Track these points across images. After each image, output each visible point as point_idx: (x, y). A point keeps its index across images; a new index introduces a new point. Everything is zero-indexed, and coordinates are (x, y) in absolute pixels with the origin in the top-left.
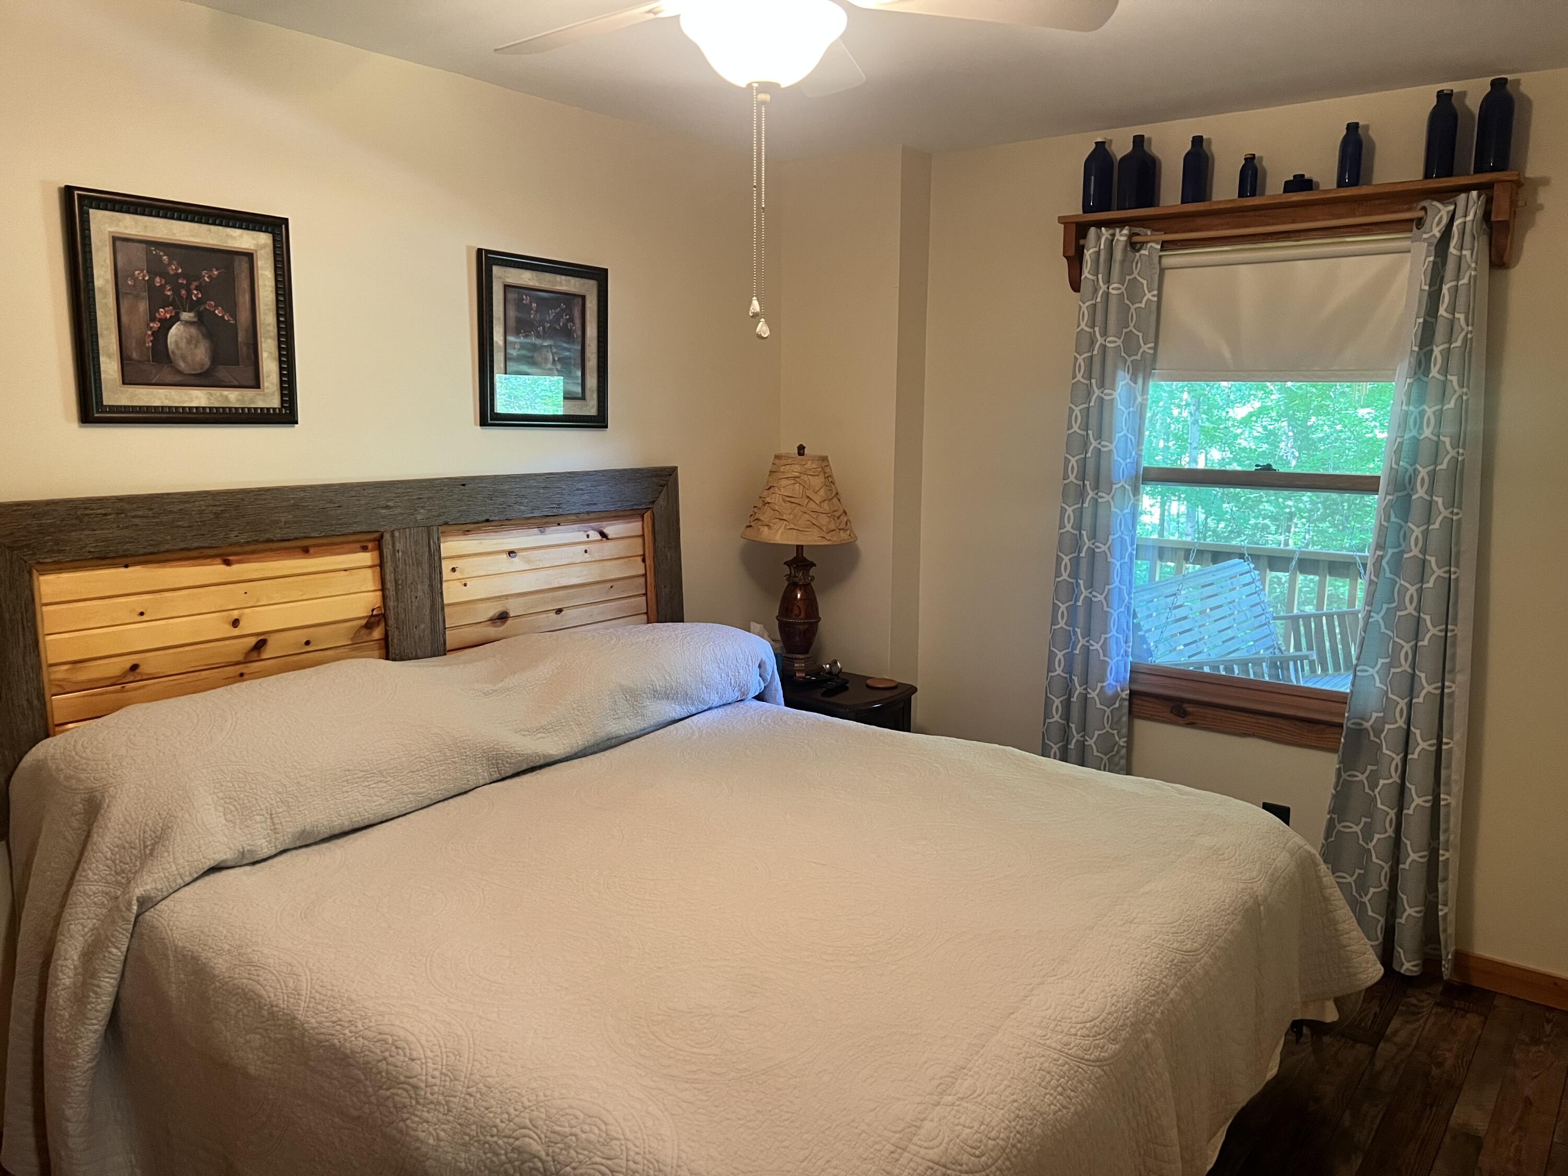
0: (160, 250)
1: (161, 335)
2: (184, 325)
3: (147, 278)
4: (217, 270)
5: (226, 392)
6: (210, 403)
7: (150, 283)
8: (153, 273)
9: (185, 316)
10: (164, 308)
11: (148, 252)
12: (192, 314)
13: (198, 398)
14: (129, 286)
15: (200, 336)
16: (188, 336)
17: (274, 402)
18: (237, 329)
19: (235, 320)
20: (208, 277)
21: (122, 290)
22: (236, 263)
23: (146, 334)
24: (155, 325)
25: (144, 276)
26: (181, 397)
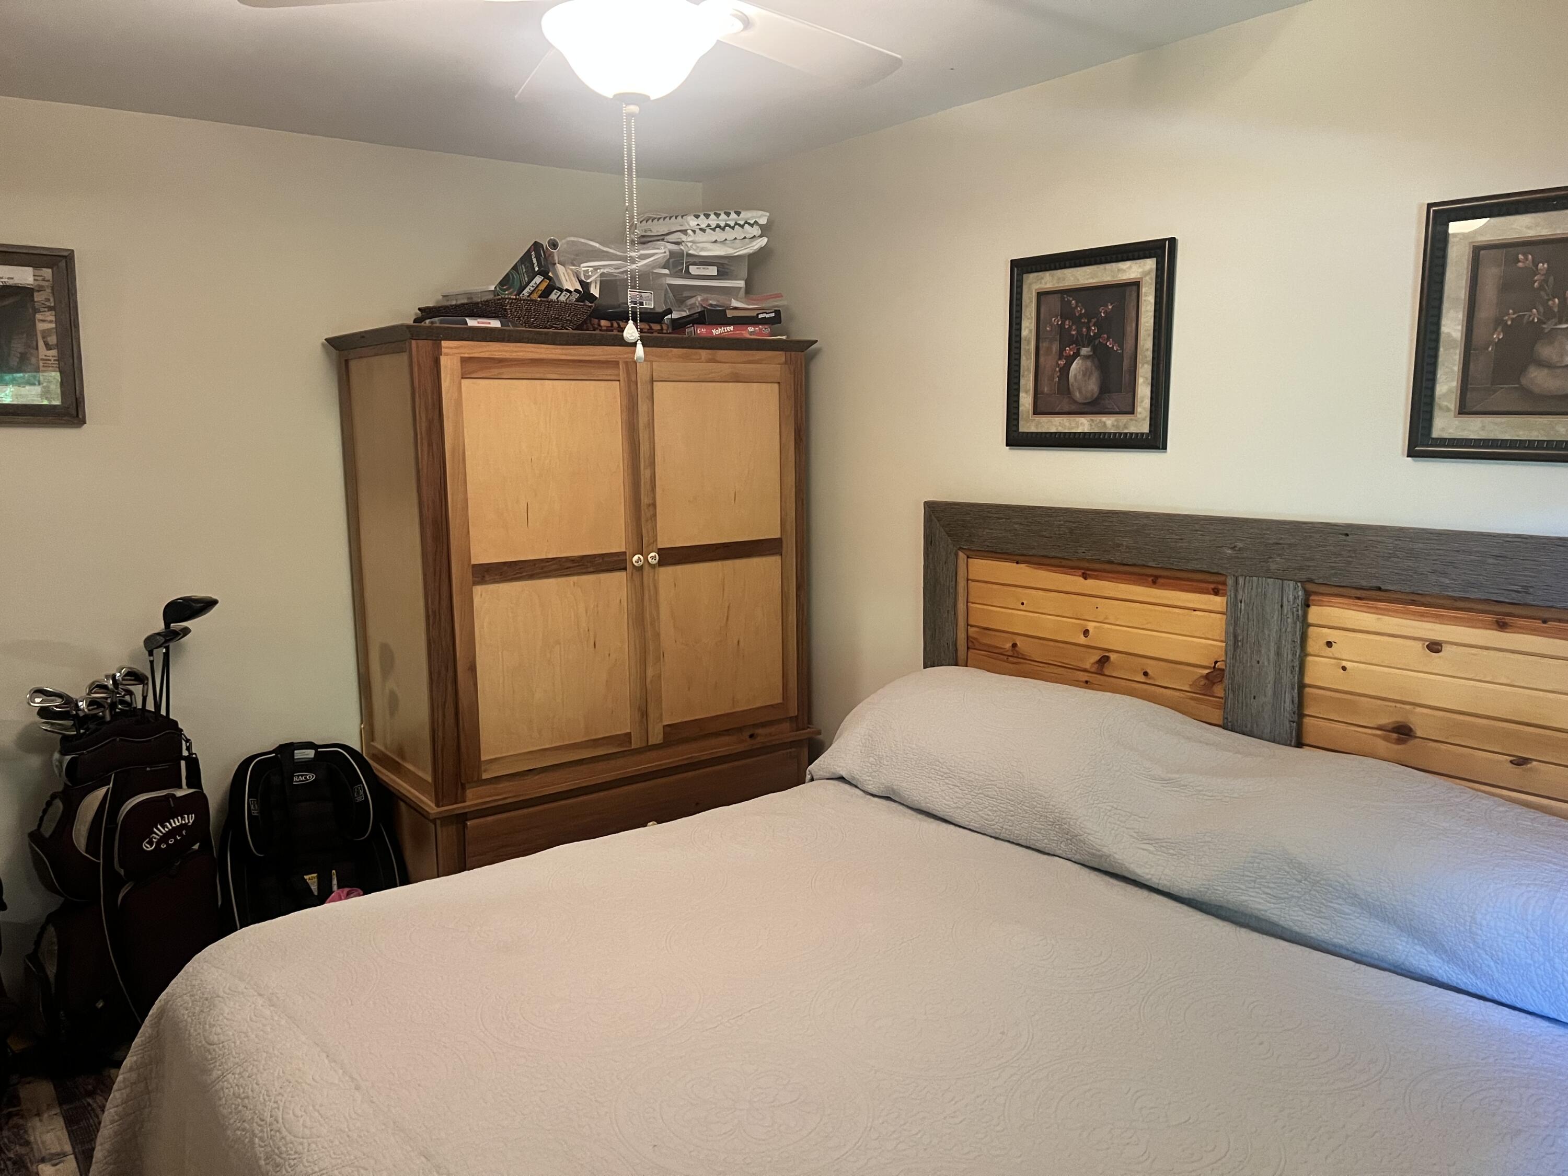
0: (1070, 297)
1: (1065, 370)
2: (1083, 359)
3: (1060, 323)
4: (1111, 304)
5: (1104, 418)
6: (1091, 429)
7: (1061, 326)
8: (1064, 317)
9: (1085, 351)
10: (1069, 347)
11: (1062, 299)
12: (1089, 349)
13: (1083, 424)
14: (1047, 331)
15: (1093, 368)
16: (1084, 369)
17: (1143, 427)
18: (1123, 357)
19: (1122, 349)
20: (1104, 313)
21: (1041, 336)
22: (1127, 294)
23: (1055, 371)
24: (1062, 362)
25: (1058, 321)
26: (1070, 424)
